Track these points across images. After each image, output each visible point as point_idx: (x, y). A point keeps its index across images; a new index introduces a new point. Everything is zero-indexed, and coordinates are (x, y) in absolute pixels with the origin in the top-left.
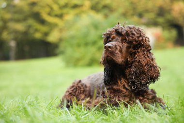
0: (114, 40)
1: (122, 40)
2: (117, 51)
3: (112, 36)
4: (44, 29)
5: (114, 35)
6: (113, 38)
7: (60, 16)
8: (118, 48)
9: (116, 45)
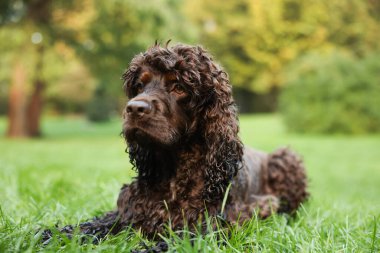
0: (150, 85)
1: (168, 84)
2: (160, 116)
3: (143, 74)
4: (245, 70)
5: (146, 71)
6: (147, 80)
7: (275, 52)
8: (161, 106)
9: (154, 101)
